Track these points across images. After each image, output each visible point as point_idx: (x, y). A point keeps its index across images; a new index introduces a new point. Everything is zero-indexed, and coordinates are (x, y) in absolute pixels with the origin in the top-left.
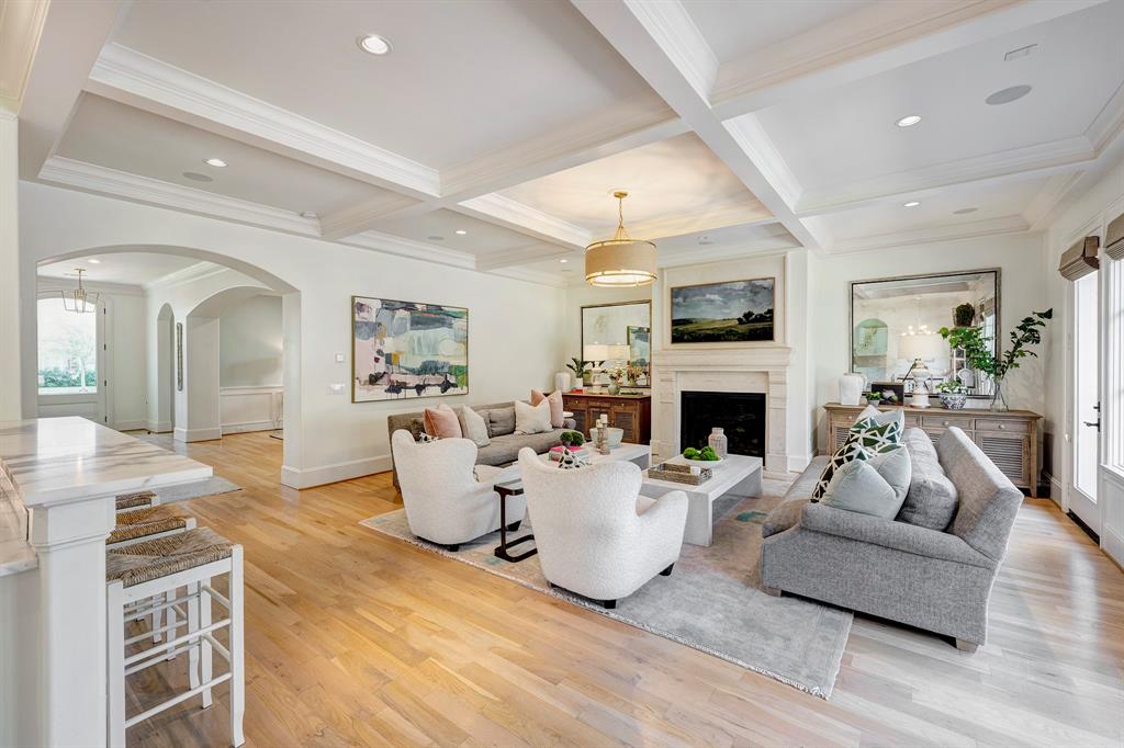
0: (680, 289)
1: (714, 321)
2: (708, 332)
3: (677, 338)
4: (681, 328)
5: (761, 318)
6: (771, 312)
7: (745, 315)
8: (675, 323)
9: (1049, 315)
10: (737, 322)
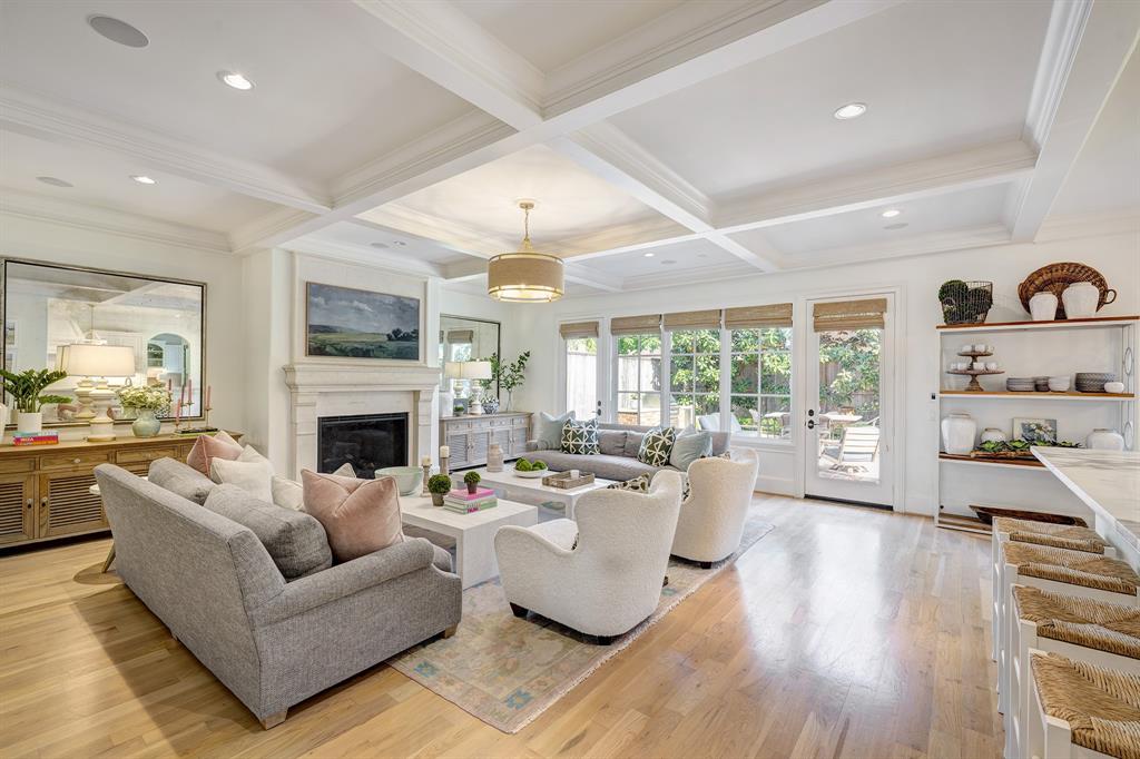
0: (321, 287)
1: (362, 334)
2: (356, 345)
3: (316, 350)
4: (321, 336)
5: (407, 337)
6: (416, 332)
7: (394, 332)
8: (313, 329)
9: (527, 355)
10: (386, 338)
